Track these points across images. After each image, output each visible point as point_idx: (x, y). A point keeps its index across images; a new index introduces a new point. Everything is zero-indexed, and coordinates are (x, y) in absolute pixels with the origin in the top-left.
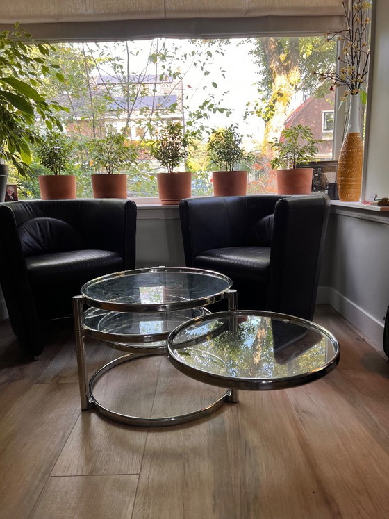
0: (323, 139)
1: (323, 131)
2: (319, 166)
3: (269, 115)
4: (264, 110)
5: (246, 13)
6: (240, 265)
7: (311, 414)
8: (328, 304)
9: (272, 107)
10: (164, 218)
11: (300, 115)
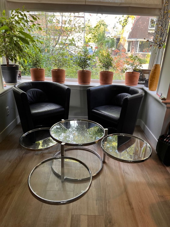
0: (149, 32)
1: (149, 28)
3: (125, 24)
4: (123, 21)
7: (128, 174)
8: (140, 126)
9: (126, 20)
10: (79, 89)
11: (139, 19)
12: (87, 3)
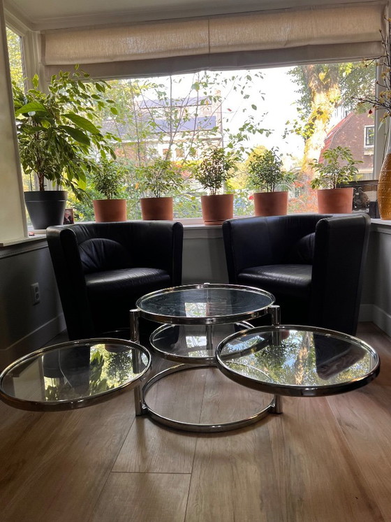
0: (366, 154)
1: (365, 146)
2: (360, 186)
3: (308, 133)
4: (304, 128)
5: (286, 45)
6: (283, 282)
7: (353, 427)
8: (372, 322)
9: (311, 125)
10: (207, 237)
11: (340, 131)
12: (213, 51)
